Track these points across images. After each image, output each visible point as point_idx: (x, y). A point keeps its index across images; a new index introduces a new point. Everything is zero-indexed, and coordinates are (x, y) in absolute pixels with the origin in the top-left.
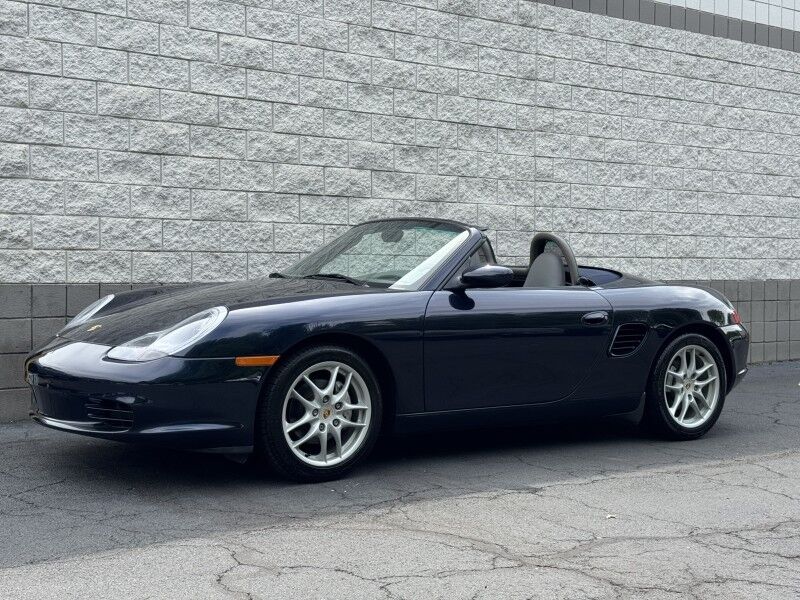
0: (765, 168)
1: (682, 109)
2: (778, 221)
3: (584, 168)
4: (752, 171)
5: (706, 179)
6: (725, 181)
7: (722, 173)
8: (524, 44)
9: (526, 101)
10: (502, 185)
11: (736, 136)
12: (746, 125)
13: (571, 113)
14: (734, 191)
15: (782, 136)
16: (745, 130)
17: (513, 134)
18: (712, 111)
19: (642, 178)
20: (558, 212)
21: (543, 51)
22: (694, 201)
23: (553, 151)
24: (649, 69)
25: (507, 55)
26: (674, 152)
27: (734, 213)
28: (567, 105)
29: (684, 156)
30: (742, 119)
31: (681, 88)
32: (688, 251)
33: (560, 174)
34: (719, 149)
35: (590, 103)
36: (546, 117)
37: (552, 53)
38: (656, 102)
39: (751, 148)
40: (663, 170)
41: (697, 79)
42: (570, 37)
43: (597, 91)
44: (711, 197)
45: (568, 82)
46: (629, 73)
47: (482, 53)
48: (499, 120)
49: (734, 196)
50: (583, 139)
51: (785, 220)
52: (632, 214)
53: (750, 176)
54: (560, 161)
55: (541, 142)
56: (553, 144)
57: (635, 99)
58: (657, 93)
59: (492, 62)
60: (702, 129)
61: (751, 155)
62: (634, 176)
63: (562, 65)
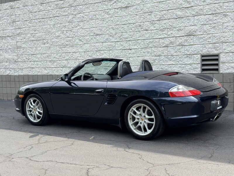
0: (94, 33)
1: (59, 19)
2: (102, 52)
3: (30, 43)
4: (89, 35)
5: (70, 41)
6: (77, 40)
7: (76, 38)
8: (12, 13)
9: (13, 28)
10: (9, 51)
11: (81, 24)
12: (85, 19)
13: (25, 29)
14: (81, 43)
15: (103, 19)
16: (85, 21)
17: (11, 37)
18: (71, 17)
19: (48, 43)
20: (23, 56)
21: (16, 14)
22: (66, 48)
23: (21, 40)
24: (47, 9)
25: (8, 18)
26: (57, 34)
27: (82, 51)
28: (24, 27)
29: (61, 35)
30: (83, 17)
31: (58, 12)
32: (63, 65)
33: (23, 46)
34: (75, 30)
35: (30, 24)
36: (19, 31)
37: (19, 13)
38: (50, 19)
39: (88, 27)
40: (53, 40)
41: (65, 8)
42: (23, 8)
43: (32, 21)
44: (72, 46)
45: (24, 20)
46: (41, 13)
47: (3, 19)
48: (8, 34)
50: (29, 35)
51: (105, 51)
52: (45, 55)
53: (88, 37)
54: (23, 42)
55: (18, 38)
56: (21, 38)
57: (43, 20)
58: (50, 16)
59: (5, 20)
60: (67, 24)
61: (88, 29)
62: (45, 43)
63: (21, 16)
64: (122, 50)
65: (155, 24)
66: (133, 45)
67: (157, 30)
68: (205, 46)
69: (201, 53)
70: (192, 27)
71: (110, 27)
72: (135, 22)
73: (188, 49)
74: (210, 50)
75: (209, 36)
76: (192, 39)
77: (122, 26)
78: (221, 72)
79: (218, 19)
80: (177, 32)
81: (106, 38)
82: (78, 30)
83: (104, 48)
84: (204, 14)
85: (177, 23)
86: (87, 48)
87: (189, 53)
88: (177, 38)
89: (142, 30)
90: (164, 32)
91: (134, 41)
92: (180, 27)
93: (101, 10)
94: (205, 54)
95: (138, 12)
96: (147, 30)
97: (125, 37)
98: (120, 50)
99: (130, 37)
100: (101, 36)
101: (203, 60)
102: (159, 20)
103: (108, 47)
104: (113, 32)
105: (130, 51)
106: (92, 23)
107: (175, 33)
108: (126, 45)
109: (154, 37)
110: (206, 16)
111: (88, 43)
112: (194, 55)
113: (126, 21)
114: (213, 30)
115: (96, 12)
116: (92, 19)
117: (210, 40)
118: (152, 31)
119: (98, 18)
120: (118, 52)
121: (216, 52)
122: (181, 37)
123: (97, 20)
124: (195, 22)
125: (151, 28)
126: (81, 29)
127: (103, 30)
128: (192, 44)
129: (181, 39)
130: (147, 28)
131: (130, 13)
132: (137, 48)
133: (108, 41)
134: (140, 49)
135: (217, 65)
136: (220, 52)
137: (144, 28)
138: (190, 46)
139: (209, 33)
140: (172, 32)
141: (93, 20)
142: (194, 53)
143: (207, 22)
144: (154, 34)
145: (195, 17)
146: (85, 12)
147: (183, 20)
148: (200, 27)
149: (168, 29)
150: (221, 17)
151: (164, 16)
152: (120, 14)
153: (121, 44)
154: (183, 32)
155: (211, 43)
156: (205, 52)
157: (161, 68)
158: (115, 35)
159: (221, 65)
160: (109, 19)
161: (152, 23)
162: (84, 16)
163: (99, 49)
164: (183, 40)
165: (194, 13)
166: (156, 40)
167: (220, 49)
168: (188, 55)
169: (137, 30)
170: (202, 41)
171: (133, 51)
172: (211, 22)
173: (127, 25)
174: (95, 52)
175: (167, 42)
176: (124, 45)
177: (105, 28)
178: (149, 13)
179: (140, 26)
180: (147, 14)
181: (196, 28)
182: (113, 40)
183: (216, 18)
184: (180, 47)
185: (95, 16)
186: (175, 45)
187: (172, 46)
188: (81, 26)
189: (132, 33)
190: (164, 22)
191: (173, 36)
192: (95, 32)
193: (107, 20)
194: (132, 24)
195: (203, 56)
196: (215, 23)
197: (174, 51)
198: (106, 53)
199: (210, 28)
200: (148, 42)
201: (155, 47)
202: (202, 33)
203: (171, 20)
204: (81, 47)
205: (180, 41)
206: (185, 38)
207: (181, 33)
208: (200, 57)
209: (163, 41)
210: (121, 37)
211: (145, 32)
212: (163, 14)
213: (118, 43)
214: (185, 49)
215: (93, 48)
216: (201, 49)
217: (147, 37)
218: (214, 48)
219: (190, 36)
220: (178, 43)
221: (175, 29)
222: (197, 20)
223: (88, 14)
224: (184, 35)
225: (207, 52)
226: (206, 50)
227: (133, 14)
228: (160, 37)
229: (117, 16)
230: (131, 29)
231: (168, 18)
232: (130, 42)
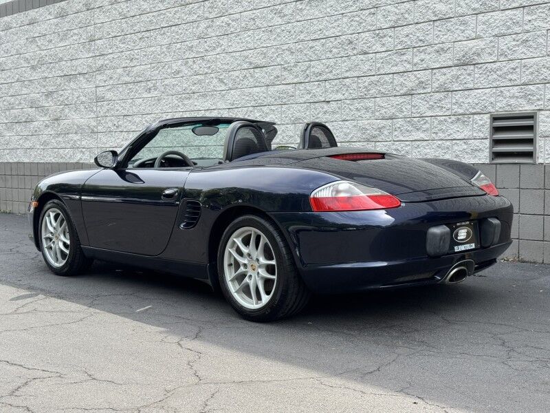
0: (251, 63)
1: (180, 31)
2: (265, 109)
3: (121, 89)
4: (239, 68)
5: (200, 82)
6: (215, 81)
7: (212, 75)
8: (88, 21)
9: (91, 55)
10: (82, 107)
11: (224, 42)
12: (232, 30)
13: (112, 56)
14: (223, 88)
15: (270, 29)
16: (232, 33)
17: (87, 76)
18: (203, 25)
19: (155, 90)
20: (108, 118)
21: (97, 21)
22: (191, 101)
23: (105, 81)
24: (157, 9)
25: (81, 31)
26: (175, 68)
28: (110, 51)
29: (183, 68)
30: (229, 25)
31: (178, 15)
32: (185, 141)
33: (109, 95)
34: (211, 56)
35: (123, 45)
36: (100, 62)
37: (102, 21)
38: (162, 32)
39: (238, 48)
40: (167, 82)
41: (191, 4)
42: (110, 7)
43: (126, 37)
44: (204, 96)
45: (110, 36)
46: (144, 18)
47: (72, 34)
48: (80, 70)
49: (223, 92)
50: (120, 71)
51: (273, 107)
52: (149, 116)
53: (238, 72)
54: (108, 87)
55: (99, 77)
56: (105, 78)
57: (148, 34)
58: (162, 25)
59: (75, 38)
60: (195, 43)
61: (238, 54)
62: (150, 89)
63: (106, 28)
64: (308, 104)
65: (385, 36)
66: (333, 91)
67: (389, 53)
68: (501, 92)
69: (492, 110)
70: (471, 44)
71: (285, 47)
72: (340, 34)
73: (461, 100)
74: (512, 101)
75: (513, 65)
76: (469, 75)
77: (311, 44)
78: (540, 161)
79: (535, 20)
80: (434, 55)
81: (275, 73)
82: (218, 56)
83: (269, 100)
84: (502, 8)
85: (436, 34)
86: (234, 99)
87: (461, 111)
88: (434, 71)
89: (355, 52)
90: (404, 58)
91: (336, 81)
92: (443, 43)
93: (266, 5)
94: (502, 113)
95: (346, 8)
96: (366, 53)
97: (317, 71)
98: (305, 105)
99: (327, 70)
100: (264, 69)
101: (497, 130)
102: (394, 27)
103: (279, 97)
104: (291, 59)
105: (325, 106)
106: (247, 39)
107: (431, 59)
108: (318, 91)
109: (382, 71)
110: (507, 12)
111: (237, 88)
112: (475, 116)
113: (320, 30)
114: (521, 49)
115: (254, 11)
116: (246, 29)
117: (514, 77)
118: (378, 55)
119: (260, 25)
120: (300, 109)
121: (527, 108)
122: (444, 70)
123: (257, 32)
124: (479, 28)
125: (374, 47)
126: (223, 55)
127: (270, 54)
128: (471, 86)
129: (445, 75)
130: (365, 49)
131: (328, 10)
132: (343, 97)
133: (278, 83)
134: (348, 102)
135: (530, 141)
136: (538, 108)
137: (361, 46)
138: (466, 92)
139: (513, 57)
140: (422, 56)
141: (249, 30)
142: (474, 111)
143: (509, 28)
144: (382, 63)
145: (480, 17)
146: (231, 11)
147: (449, 24)
148: (491, 42)
149: (415, 50)
150: (544, 15)
151: (406, 16)
152: (307, 15)
153: (308, 88)
154: (448, 55)
155: (516, 83)
156: (501, 107)
157: (395, 150)
158: (295, 66)
159: (540, 142)
160: (283, 28)
161: (378, 34)
162: (230, 22)
163: (260, 101)
164: (448, 76)
165: (477, 6)
166: (387, 78)
167: (539, 100)
168: (460, 117)
169: (342, 54)
170: (495, 80)
171: (334, 105)
172: (517, 29)
173: (322, 40)
174: (251, 109)
175: (410, 82)
176: (314, 91)
177: (273, 50)
178: (372, 10)
179: (351, 42)
180: (367, 12)
181: (481, 44)
182: (290, 79)
183: (530, 18)
184: (441, 95)
185: (252, 22)
186: (429, 90)
187: (422, 92)
188: (223, 47)
189: (332, 62)
190: (406, 30)
191: (425, 66)
192: (252, 60)
193: (279, 31)
194: (332, 39)
195: (495, 119)
196: (528, 32)
197: (428, 106)
198: (274, 111)
199: (514, 43)
200: (366, 84)
201: (384, 95)
202: (495, 59)
203: (421, 25)
204: (223, 96)
205: (442, 79)
206: (455, 71)
207: (445, 59)
208: (489, 121)
209: (402, 79)
210: (308, 72)
211: (362, 57)
212: (403, 11)
213: (301, 87)
214: (454, 101)
215: (247, 98)
216: (492, 100)
217: (365, 70)
218: (525, 97)
219: (465, 67)
220: (436, 85)
221: (429, 49)
222: (484, 23)
223: (237, 16)
224: (450, 63)
225: (507, 109)
226: (505, 102)
227: (336, 13)
228: (395, 69)
229: (301, 19)
230: (331, 51)
231: (416, 21)
232: (327, 83)
